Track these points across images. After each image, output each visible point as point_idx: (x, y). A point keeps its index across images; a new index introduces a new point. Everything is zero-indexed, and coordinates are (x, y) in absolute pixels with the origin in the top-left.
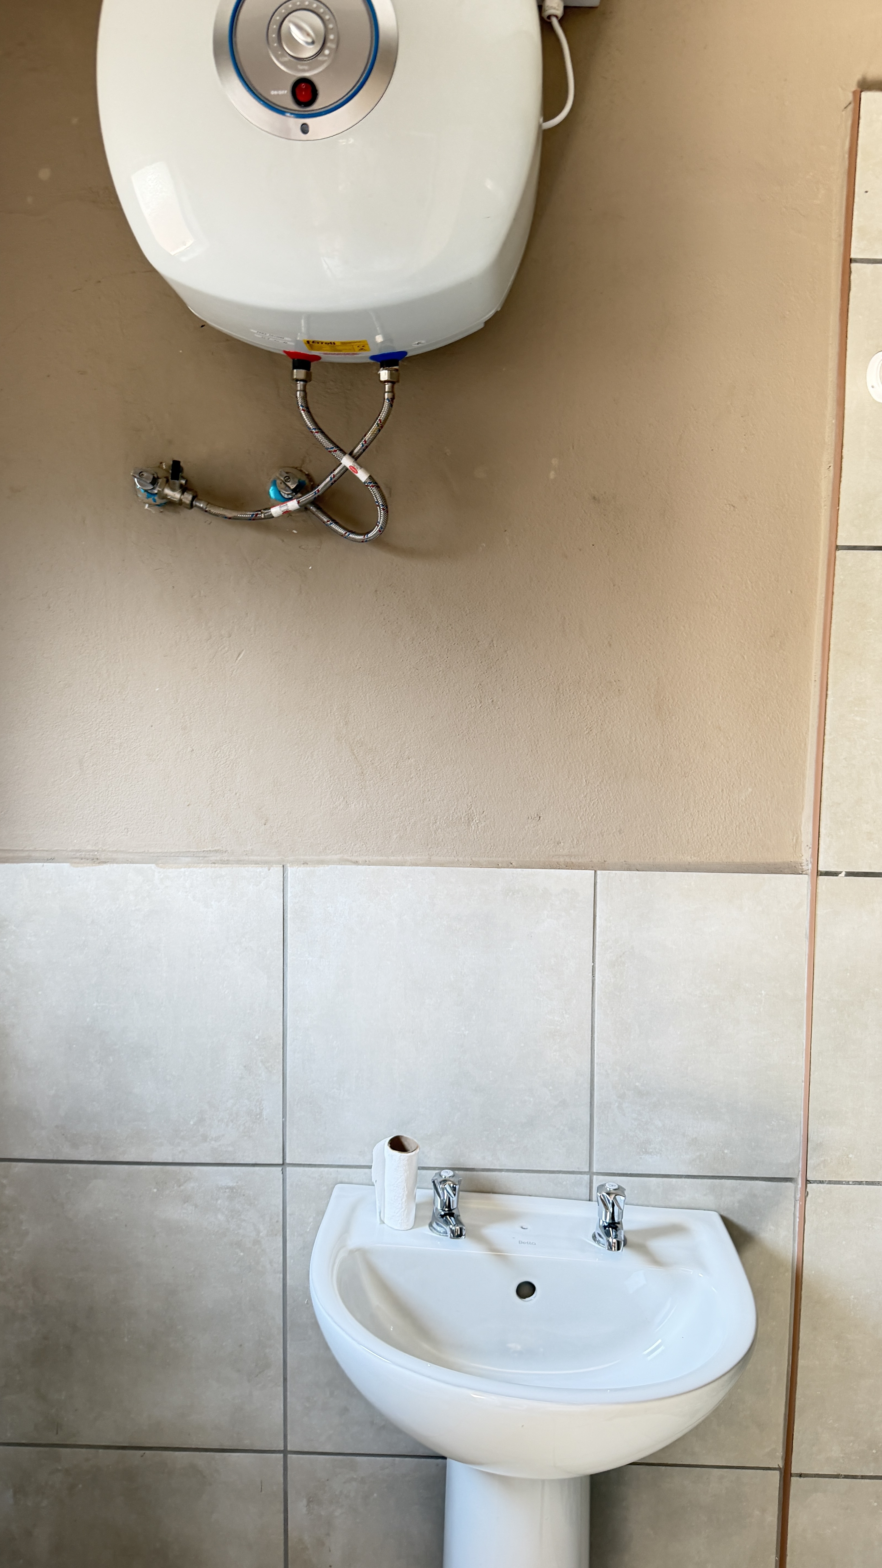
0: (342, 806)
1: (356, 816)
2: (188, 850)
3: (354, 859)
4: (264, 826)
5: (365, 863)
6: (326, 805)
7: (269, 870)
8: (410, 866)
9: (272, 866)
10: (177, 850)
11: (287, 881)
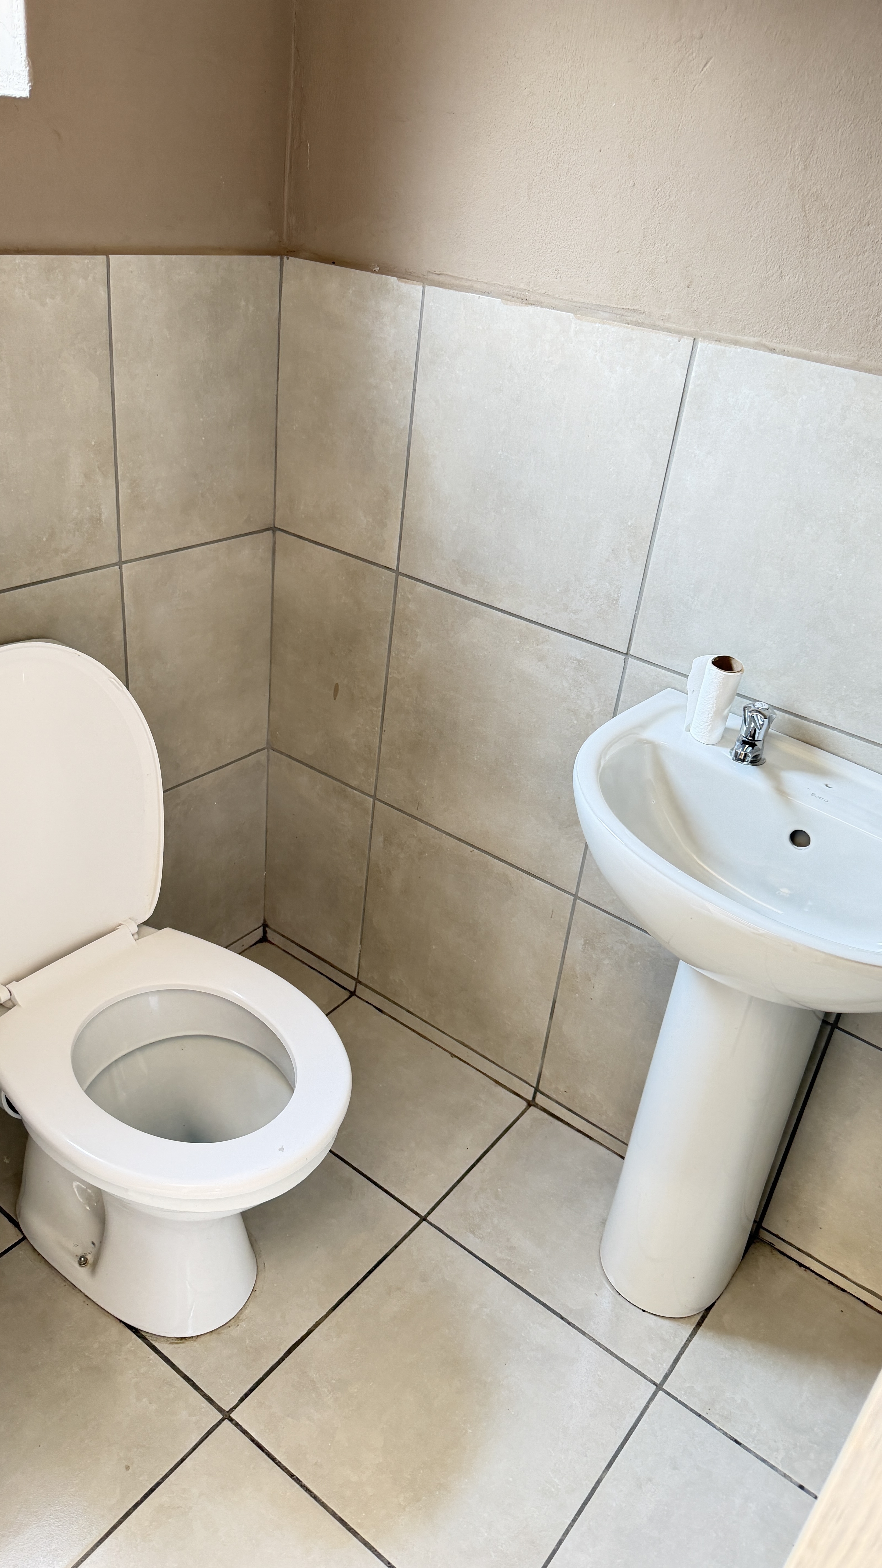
0: (775, 277)
1: (787, 292)
2: (608, 305)
3: (773, 345)
4: (687, 288)
5: (783, 352)
6: (757, 273)
7: (679, 341)
8: (830, 365)
9: (682, 337)
10: (598, 303)
11: (694, 357)
